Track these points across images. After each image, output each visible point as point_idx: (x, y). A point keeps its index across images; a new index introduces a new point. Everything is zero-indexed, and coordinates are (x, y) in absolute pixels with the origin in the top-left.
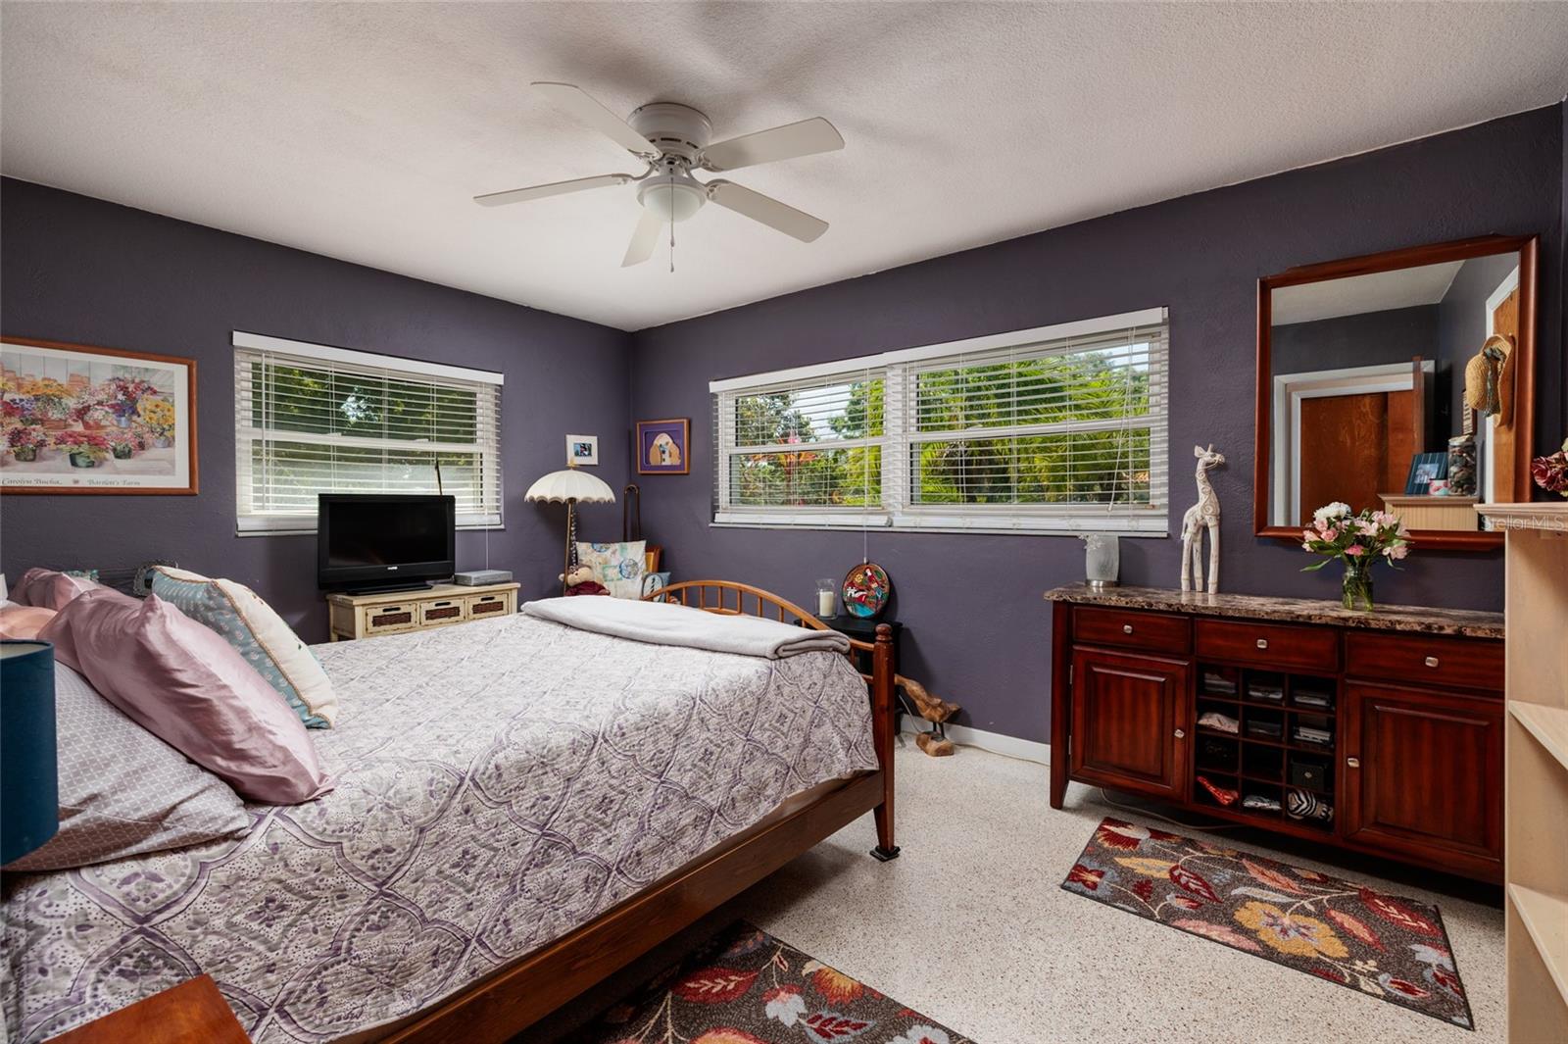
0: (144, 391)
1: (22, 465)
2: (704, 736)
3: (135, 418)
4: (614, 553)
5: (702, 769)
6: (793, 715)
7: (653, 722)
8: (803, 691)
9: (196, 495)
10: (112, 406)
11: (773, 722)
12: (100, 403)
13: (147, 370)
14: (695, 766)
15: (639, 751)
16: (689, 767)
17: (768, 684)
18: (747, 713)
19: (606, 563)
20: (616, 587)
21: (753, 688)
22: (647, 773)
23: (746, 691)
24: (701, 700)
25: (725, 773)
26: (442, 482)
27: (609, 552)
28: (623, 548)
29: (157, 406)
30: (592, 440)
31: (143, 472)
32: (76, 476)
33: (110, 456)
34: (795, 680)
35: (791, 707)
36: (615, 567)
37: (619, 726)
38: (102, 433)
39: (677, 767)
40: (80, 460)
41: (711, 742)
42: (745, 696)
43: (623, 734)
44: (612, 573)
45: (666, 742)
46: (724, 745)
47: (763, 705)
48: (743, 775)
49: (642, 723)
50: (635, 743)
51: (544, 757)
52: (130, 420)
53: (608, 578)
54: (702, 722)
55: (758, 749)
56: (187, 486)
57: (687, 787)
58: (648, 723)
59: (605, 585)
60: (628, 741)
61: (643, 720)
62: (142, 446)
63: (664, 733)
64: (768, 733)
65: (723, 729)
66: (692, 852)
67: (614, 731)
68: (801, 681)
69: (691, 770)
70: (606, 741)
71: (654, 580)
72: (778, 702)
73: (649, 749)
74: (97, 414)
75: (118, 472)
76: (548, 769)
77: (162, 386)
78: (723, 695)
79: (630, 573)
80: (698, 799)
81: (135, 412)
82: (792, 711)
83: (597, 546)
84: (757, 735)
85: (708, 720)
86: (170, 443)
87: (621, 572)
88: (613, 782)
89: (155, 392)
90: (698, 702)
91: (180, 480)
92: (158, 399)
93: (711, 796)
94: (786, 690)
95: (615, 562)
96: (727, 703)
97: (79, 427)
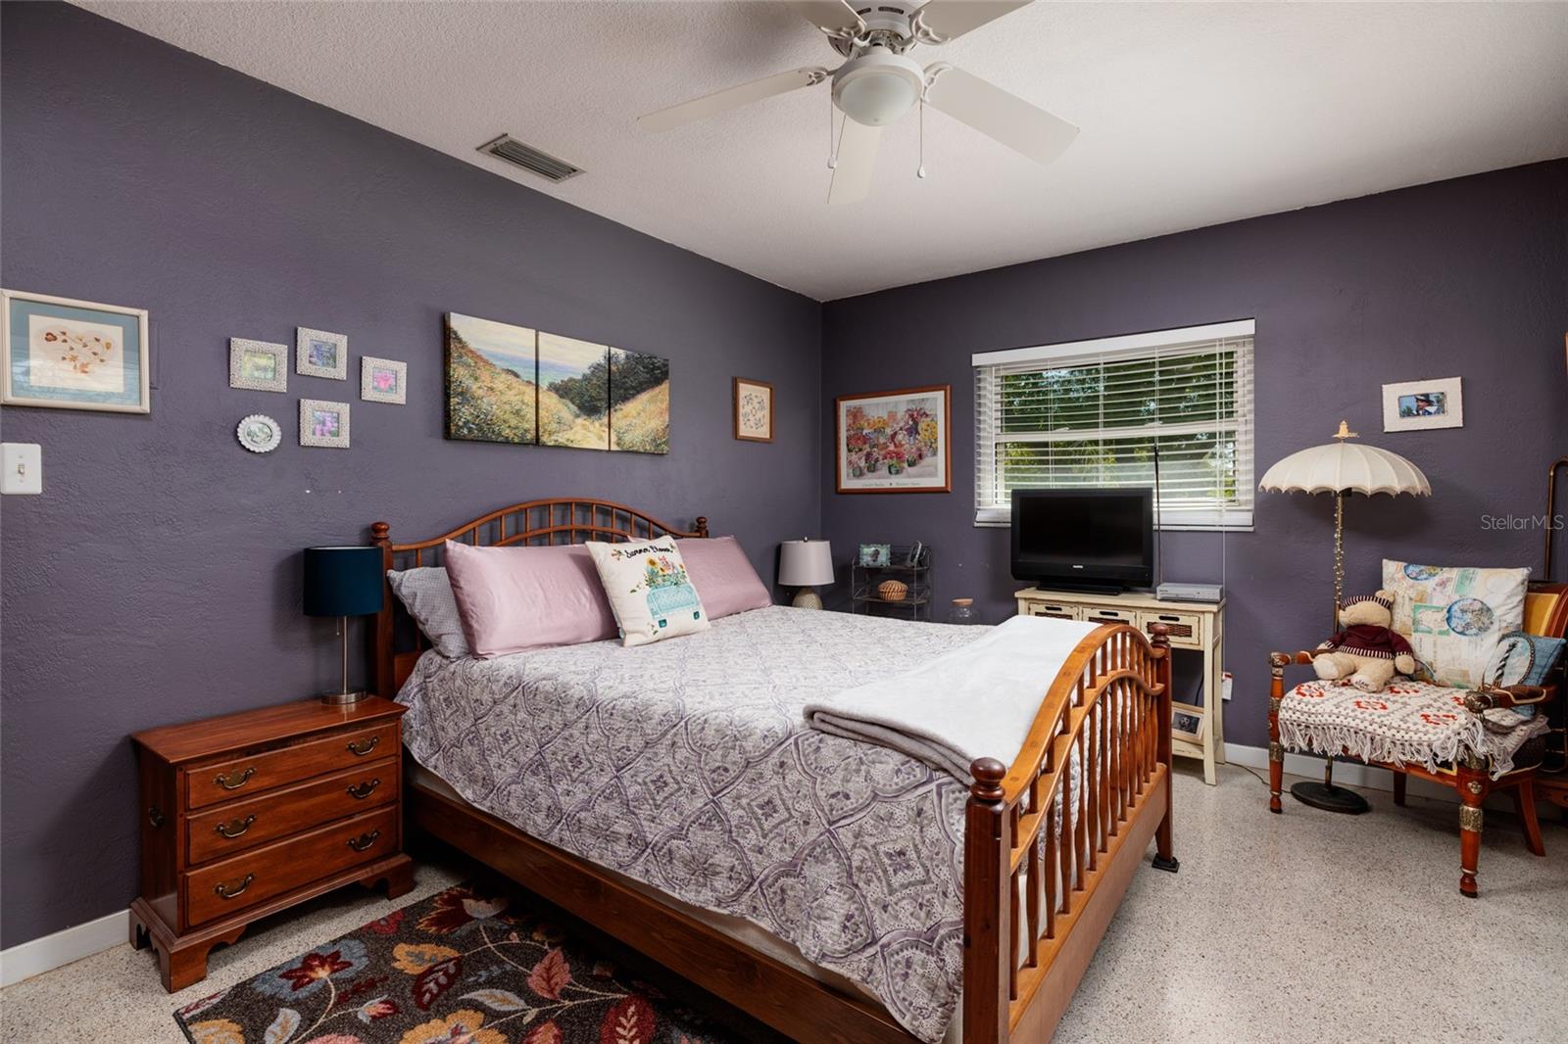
0: (921, 416)
1: (870, 474)
2: (666, 760)
3: (917, 436)
4: (1443, 584)
5: (651, 794)
6: (786, 815)
7: (638, 717)
8: (822, 794)
9: (948, 492)
10: (906, 430)
11: (754, 803)
12: (901, 429)
13: (923, 400)
14: (645, 783)
15: (615, 736)
16: (640, 780)
17: (771, 750)
18: (726, 770)
19: (1421, 600)
20: (1435, 645)
21: (748, 745)
22: (611, 759)
23: (738, 743)
24: (686, 723)
25: (672, 817)
26: (1160, 472)
27: (1432, 582)
28: (1463, 579)
29: (928, 425)
30: (1451, 388)
31: (921, 476)
32: (890, 481)
33: (905, 465)
34: (816, 772)
35: (789, 803)
36: (1439, 609)
37: (614, 706)
38: (902, 449)
39: (632, 772)
40: (893, 470)
41: (670, 772)
42: (733, 748)
43: (612, 714)
44: (1431, 619)
45: (637, 742)
46: (683, 785)
47: (751, 773)
48: (690, 835)
49: (630, 714)
50: (616, 727)
51: (561, 698)
52: (915, 439)
53: (1422, 627)
54: (673, 745)
55: (720, 821)
56: (944, 485)
57: (631, 797)
58: (633, 717)
59: (1413, 640)
60: (612, 722)
61: (631, 712)
62: (921, 457)
63: (639, 734)
64: (741, 812)
65: (690, 767)
66: (621, 866)
67: (608, 707)
68: (823, 777)
69: (640, 784)
70: (598, 712)
71: (1513, 646)
72: (774, 782)
73: (621, 741)
74: (900, 437)
75: (909, 476)
76: (560, 708)
77: (930, 411)
78: (710, 732)
79: (1468, 626)
80: (638, 819)
81: (917, 433)
82: (788, 809)
83: (1414, 569)
84: (726, 803)
85: (680, 747)
86: (935, 453)
87: (1448, 620)
88: (586, 747)
89: (927, 416)
90: (682, 723)
91: (939, 481)
92: (929, 419)
93: (650, 827)
94: (793, 777)
95: (1440, 600)
96: (708, 743)
97: (892, 447)
